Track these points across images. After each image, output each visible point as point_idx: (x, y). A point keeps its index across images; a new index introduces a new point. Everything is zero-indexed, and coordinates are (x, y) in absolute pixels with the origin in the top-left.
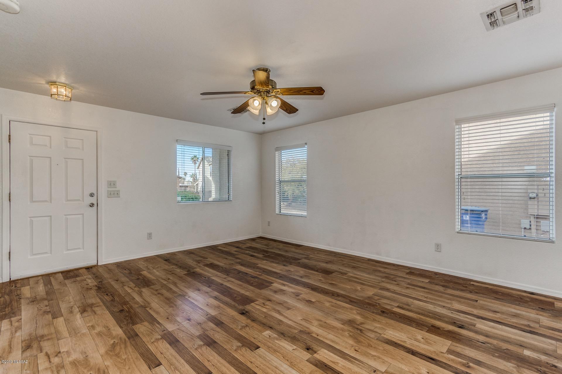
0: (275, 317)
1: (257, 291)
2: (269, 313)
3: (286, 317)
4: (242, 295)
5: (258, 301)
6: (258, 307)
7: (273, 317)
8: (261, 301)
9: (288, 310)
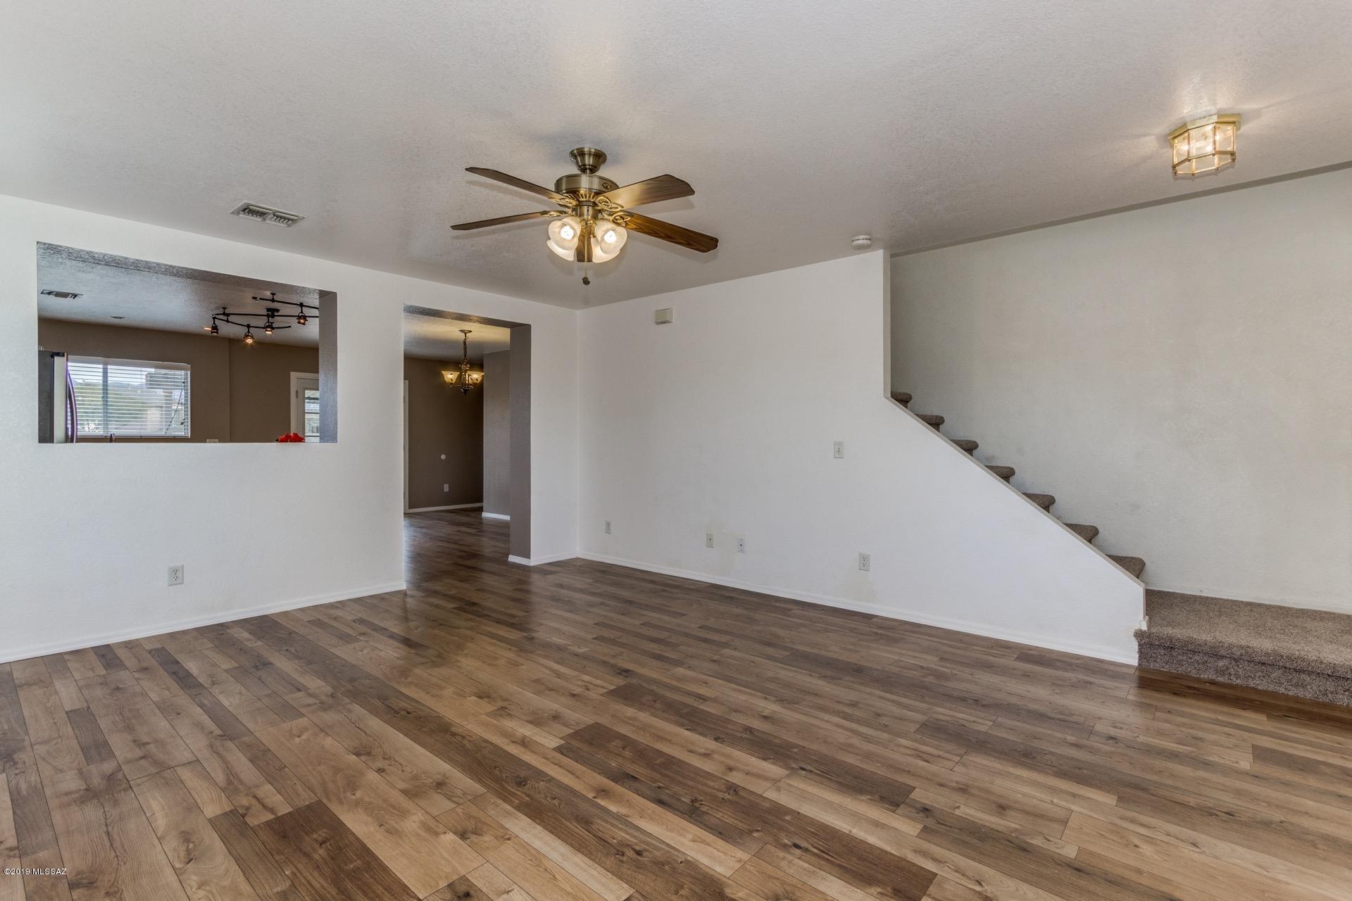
0: (568, 667)
1: (605, 721)
2: (575, 673)
3: (547, 668)
4: (642, 707)
5: (601, 695)
6: (599, 682)
7: (571, 667)
8: (593, 695)
9: (538, 679)
